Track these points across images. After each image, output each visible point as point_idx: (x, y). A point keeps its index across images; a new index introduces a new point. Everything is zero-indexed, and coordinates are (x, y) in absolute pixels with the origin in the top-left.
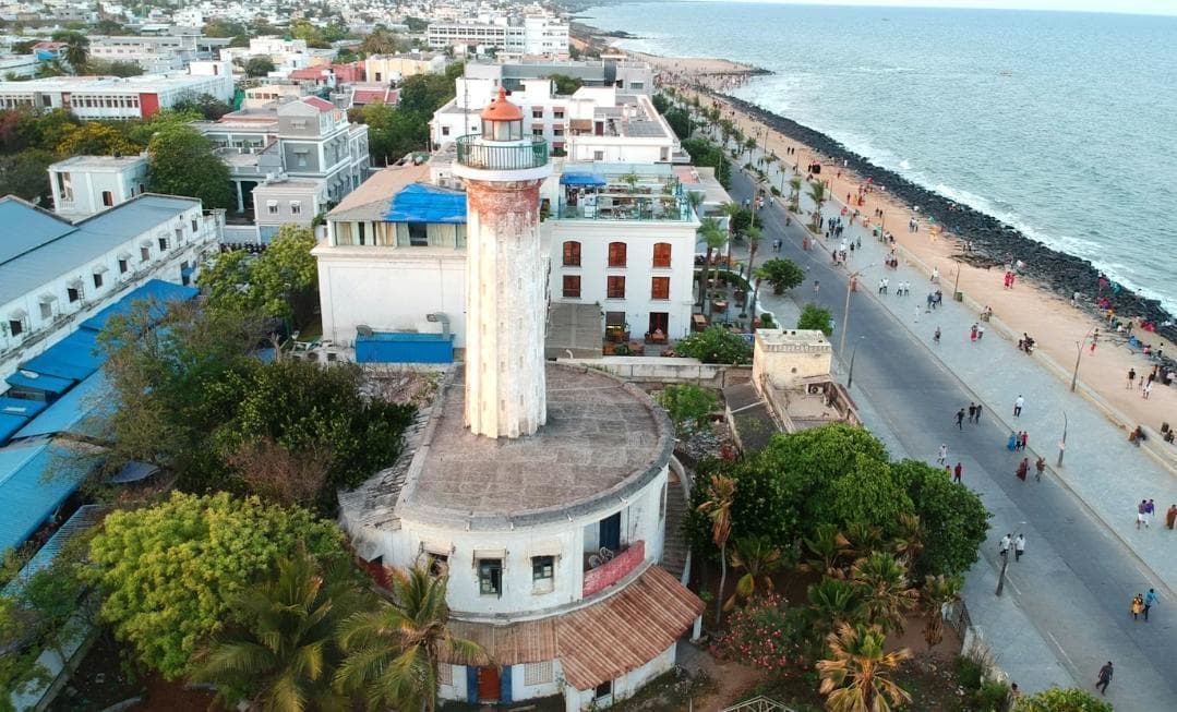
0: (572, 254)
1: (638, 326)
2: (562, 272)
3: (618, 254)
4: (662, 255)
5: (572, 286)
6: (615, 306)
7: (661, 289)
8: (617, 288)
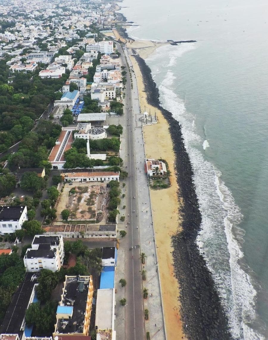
0: (106, 93)
1: (111, 98)
2: (106, 95)
3: (110, 93)
4: (113, 93)
5: (107, 96)
6: (110, 97)
7: (113, 95)
8: (110, 96)
